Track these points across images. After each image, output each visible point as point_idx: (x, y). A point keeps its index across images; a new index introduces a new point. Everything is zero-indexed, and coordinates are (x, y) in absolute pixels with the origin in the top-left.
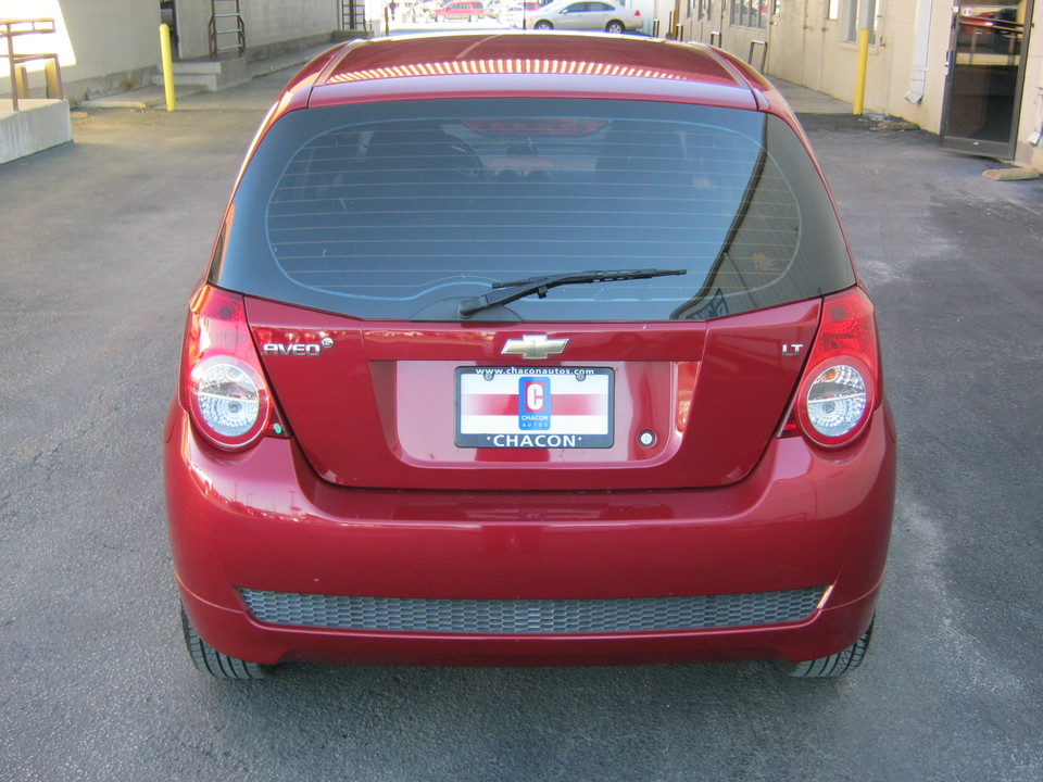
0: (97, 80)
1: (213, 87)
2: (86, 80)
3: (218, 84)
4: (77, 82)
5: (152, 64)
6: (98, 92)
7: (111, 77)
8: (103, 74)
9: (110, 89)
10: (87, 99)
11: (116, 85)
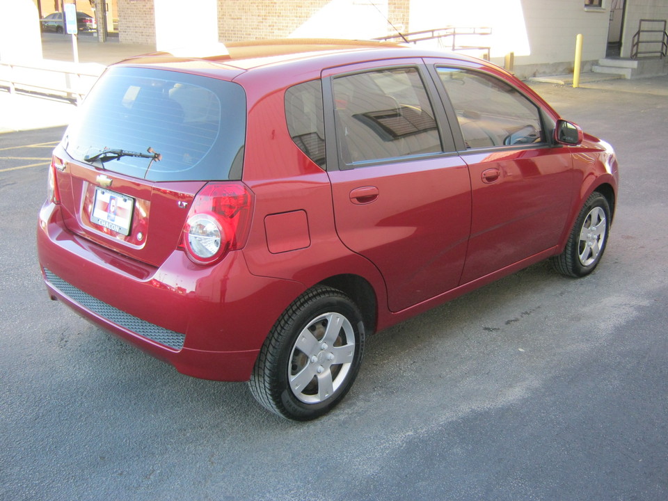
0: (546, 65)
1: (628, 77)
2: (537, 65)
3: (632, 75)
4: (529, 65)
5: (596, 59)
6: (544, 73)
7: (557, 65)
8: (551, 62)
9: (555, 72)
10: (534, 75)
11: (561, 69)
